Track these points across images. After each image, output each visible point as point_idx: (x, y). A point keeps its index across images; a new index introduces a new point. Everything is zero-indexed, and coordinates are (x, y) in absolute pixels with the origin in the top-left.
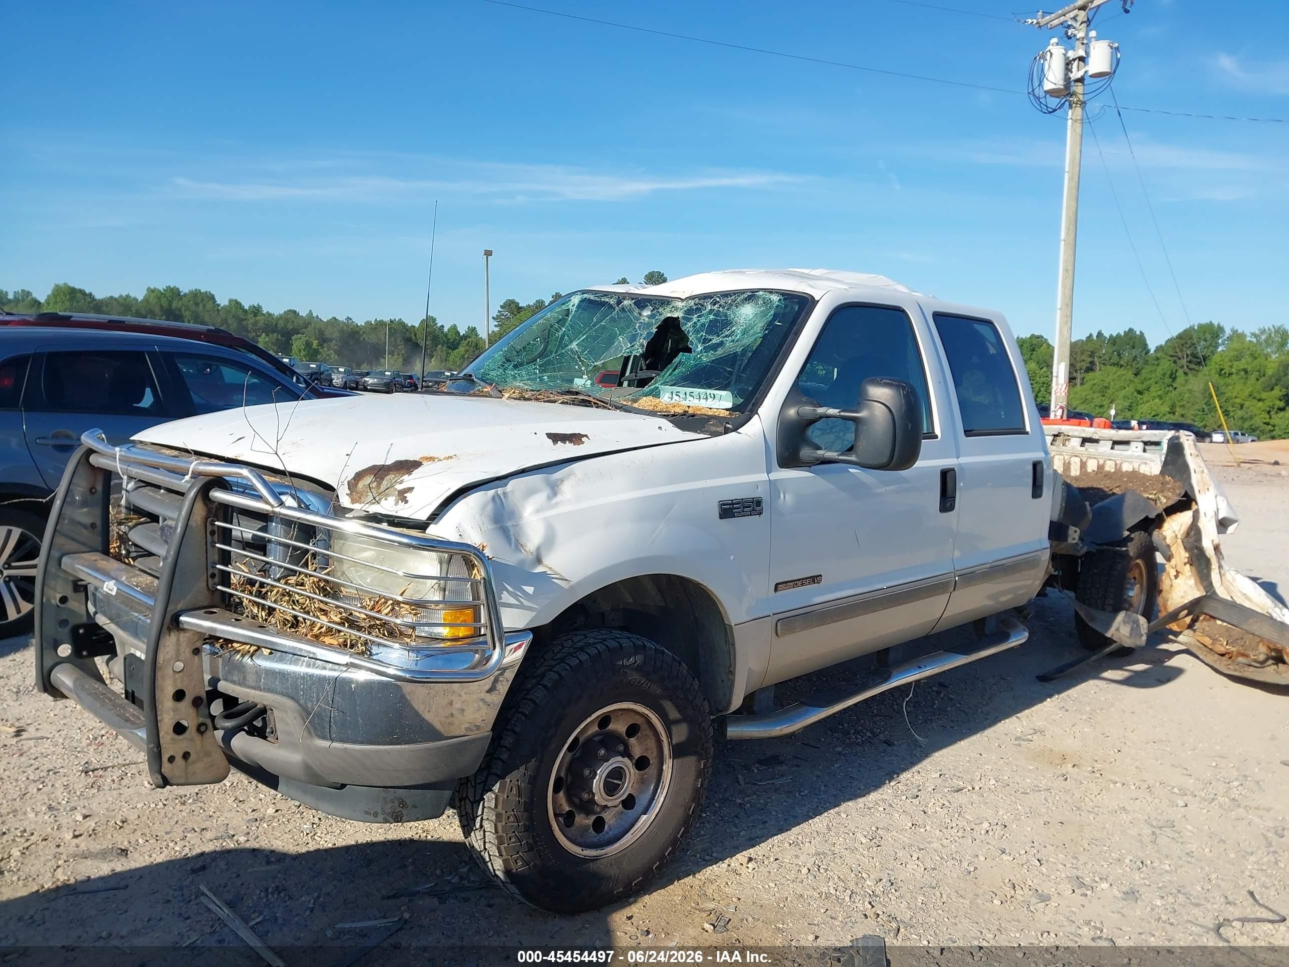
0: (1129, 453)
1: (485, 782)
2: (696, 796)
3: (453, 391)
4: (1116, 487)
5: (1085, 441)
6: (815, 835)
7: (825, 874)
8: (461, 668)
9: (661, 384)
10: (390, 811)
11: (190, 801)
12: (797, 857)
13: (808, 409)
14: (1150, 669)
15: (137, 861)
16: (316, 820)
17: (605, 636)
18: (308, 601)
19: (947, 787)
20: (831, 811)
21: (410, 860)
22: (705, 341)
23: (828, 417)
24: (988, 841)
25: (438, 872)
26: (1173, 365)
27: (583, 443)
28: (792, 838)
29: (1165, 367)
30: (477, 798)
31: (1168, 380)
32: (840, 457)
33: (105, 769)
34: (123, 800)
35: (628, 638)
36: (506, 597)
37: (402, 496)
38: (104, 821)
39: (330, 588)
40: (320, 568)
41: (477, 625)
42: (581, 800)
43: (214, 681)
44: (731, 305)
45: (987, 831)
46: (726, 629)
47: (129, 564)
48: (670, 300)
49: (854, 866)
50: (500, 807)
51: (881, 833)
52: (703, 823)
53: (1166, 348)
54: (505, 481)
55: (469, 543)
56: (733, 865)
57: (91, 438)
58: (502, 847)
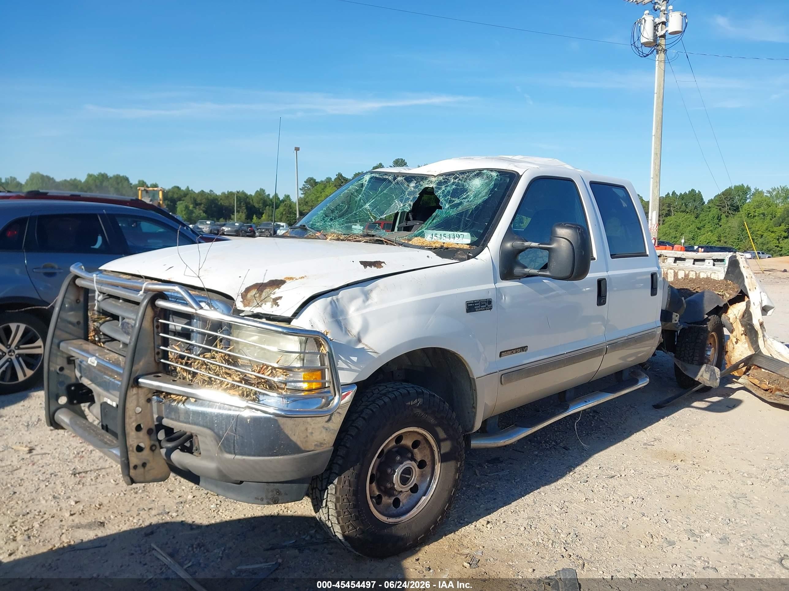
0: (704, 266)
1: (328, 478)
2: (456, 484)
3: (294, 235)
4: (698, 288)
5: (677, 259)
6: (526, 506)
7: (535, 531)
8: (314, 408)
9: (426, 229)
10: (271, 497)
11: (140, 491)
12: (516, 520)
13: (518, 243)
14: (722, 400)
15: (111, 530)
16: (219, 502)
17: (398, 387)
18: (218, 368)
19: (604, 475)
20: (535, 491)
21: (278, 526)
22: (450, 202)
23: (531, 248)
24: (633, 508)
25: (297, 533)
26: (719, 211)
27: (382, 267)
28: (513, 508)
29: (714, 212)
30: (324, 488)
31: (716, 221)
32: (539, 273)
33: (86, 472)
34: (98, 491)
35: (413, 387)
36: (340, 364)
37: (275, 302)
38: (88, 505)
39: (232, 360)
40: (225, 347)
41: (323, 381)
42: (386, 488)
43: (160, 419)
44: (466, 179)
45: (632, 502)
46: (471, 381)
47: (101, 346)
48: (427, 176)
49: (552, 525)
50: (338, 493)
51: (567, 504)
52: (457, 500)
53: (714, 201)
54: (337, 291)
55: (318, 330)
56: (478, 526)
57: (76, 269)
58: (340, 518)
